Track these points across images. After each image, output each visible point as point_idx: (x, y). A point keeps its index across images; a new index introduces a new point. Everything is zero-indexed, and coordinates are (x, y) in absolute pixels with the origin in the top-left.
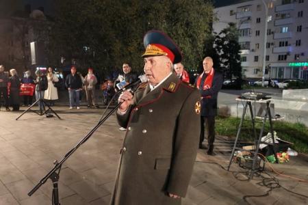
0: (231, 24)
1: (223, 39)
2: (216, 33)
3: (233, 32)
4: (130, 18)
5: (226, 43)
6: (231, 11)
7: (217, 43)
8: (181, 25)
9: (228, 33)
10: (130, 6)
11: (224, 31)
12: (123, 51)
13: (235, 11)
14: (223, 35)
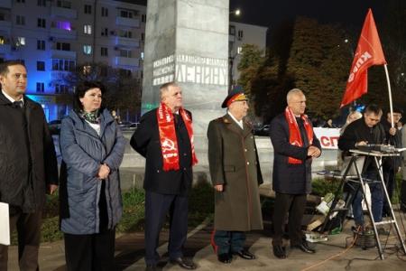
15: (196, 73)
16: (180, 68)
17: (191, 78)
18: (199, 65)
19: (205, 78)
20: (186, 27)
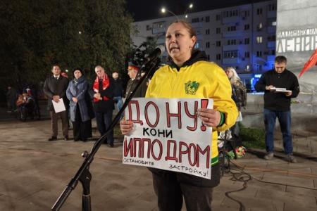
0: (150, 38)
1: (144, 52)
2: (136, 46)
3: (153, 45)
4: (43, 26)
5: (146, 56)
6: (148, 26)
7: (138, 55)
8: (101, 36)
9: (148, 46)
10: (44, 13)
11: (144, 45)
12: (37, 62)
13: (151, 26)
14: (143, 49)
15: (296, 44)
16: (280, 42)
17: (291, 48)
18: (298, 37)
19: (305, 45)
20: (286, 10)
